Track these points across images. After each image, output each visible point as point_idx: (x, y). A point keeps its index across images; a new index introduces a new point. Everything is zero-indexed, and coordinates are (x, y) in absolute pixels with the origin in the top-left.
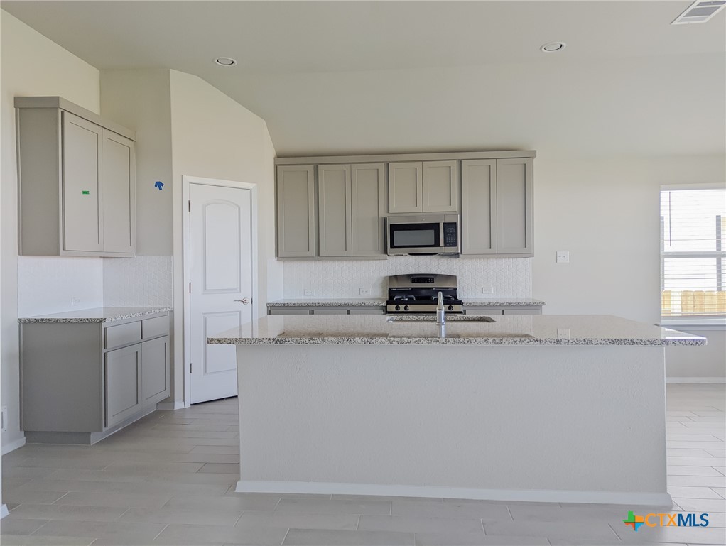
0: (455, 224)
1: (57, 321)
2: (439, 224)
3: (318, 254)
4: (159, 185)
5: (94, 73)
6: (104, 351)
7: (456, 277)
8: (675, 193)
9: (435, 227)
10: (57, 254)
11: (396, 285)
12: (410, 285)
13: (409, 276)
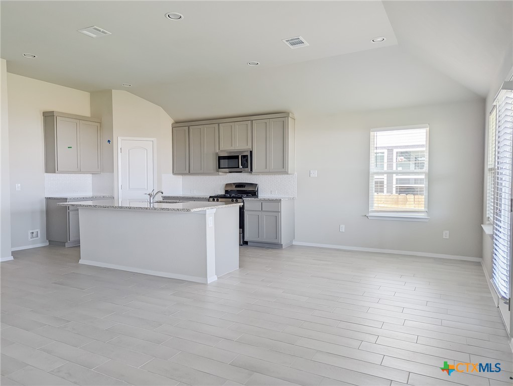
0: (247, 155)
1: (55, 198)
2: (238, 156)
3: (189, 172)
4: (109, 141)
5: (87, 95)
6: (68, 211)
7: (257, 184)
8: (379, 133)
9: (237, 157)
10: (55, 172)
11: (229, 189)
12: (234, 188)
13: (234, 184)
